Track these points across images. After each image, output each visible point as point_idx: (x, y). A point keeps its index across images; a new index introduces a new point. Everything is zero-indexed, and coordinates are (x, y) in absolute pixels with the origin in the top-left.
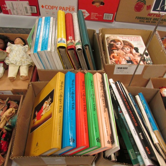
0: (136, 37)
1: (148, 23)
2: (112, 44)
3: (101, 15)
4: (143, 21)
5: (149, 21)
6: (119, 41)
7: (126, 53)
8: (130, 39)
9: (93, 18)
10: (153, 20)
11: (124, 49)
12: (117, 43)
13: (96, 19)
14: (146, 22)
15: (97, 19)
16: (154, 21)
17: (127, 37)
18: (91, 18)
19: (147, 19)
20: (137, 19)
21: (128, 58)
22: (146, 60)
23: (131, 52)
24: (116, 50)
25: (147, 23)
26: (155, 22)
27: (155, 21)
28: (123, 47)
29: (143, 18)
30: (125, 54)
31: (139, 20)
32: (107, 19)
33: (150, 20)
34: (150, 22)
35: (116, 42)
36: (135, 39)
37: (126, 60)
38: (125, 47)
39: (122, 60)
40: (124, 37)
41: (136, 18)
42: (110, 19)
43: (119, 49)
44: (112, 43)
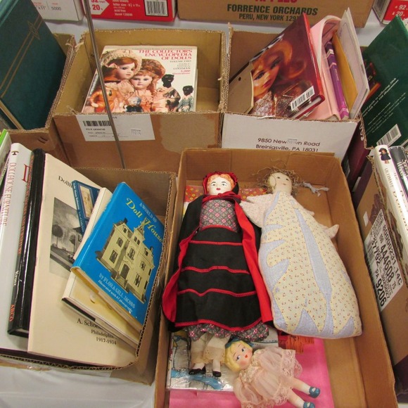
0: (182, 51)
1: (263, 21)
2: (111, 68)
3: (137, 5)
4: (250, 17)
5: (264, 13)
6: (133, 60)
7: (136, 89)
8: (164, 55)
9: (120, 12)
10: (274, 12)
11: (136, 79)
12: (125, 66)
13: (128, 15)
14: (258, 17)
15: (131, 15)
16: (277, 14)
17: (159, 51)
18: (116, 14)
19: (257, 9)
20: (231, 10)
21: (133, 101)
22: (179, 105)
23: (150, 87)
24: (113, 82)
25: (260, 21)
26: (282, 18)
27: (280, 14)
28: (137, 75)
29: (245, 8)
30: (133, 90)
31: (238, 13)
32: (156, 15)
33: (266, 12)
34: (269, 18)
35: (124, 64)
36: (176, 56)
37: (126, 106)
38: (141, 75)
39: (116, 105)
40: (151, 52)
41: (229, 8)
42: (162, 15)
43: (125, 79)
44: (112, 66)
